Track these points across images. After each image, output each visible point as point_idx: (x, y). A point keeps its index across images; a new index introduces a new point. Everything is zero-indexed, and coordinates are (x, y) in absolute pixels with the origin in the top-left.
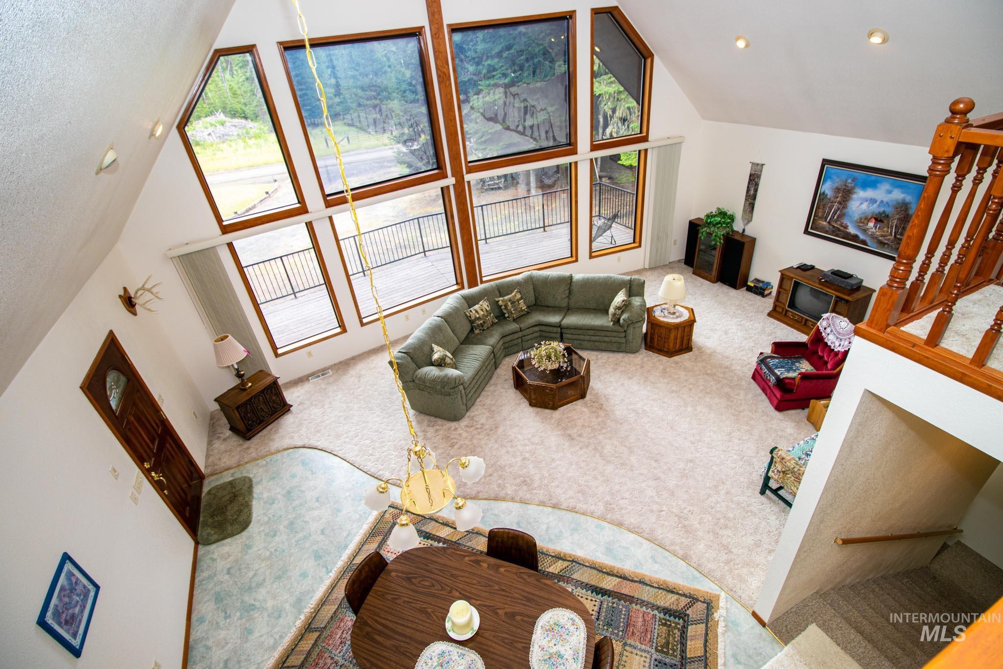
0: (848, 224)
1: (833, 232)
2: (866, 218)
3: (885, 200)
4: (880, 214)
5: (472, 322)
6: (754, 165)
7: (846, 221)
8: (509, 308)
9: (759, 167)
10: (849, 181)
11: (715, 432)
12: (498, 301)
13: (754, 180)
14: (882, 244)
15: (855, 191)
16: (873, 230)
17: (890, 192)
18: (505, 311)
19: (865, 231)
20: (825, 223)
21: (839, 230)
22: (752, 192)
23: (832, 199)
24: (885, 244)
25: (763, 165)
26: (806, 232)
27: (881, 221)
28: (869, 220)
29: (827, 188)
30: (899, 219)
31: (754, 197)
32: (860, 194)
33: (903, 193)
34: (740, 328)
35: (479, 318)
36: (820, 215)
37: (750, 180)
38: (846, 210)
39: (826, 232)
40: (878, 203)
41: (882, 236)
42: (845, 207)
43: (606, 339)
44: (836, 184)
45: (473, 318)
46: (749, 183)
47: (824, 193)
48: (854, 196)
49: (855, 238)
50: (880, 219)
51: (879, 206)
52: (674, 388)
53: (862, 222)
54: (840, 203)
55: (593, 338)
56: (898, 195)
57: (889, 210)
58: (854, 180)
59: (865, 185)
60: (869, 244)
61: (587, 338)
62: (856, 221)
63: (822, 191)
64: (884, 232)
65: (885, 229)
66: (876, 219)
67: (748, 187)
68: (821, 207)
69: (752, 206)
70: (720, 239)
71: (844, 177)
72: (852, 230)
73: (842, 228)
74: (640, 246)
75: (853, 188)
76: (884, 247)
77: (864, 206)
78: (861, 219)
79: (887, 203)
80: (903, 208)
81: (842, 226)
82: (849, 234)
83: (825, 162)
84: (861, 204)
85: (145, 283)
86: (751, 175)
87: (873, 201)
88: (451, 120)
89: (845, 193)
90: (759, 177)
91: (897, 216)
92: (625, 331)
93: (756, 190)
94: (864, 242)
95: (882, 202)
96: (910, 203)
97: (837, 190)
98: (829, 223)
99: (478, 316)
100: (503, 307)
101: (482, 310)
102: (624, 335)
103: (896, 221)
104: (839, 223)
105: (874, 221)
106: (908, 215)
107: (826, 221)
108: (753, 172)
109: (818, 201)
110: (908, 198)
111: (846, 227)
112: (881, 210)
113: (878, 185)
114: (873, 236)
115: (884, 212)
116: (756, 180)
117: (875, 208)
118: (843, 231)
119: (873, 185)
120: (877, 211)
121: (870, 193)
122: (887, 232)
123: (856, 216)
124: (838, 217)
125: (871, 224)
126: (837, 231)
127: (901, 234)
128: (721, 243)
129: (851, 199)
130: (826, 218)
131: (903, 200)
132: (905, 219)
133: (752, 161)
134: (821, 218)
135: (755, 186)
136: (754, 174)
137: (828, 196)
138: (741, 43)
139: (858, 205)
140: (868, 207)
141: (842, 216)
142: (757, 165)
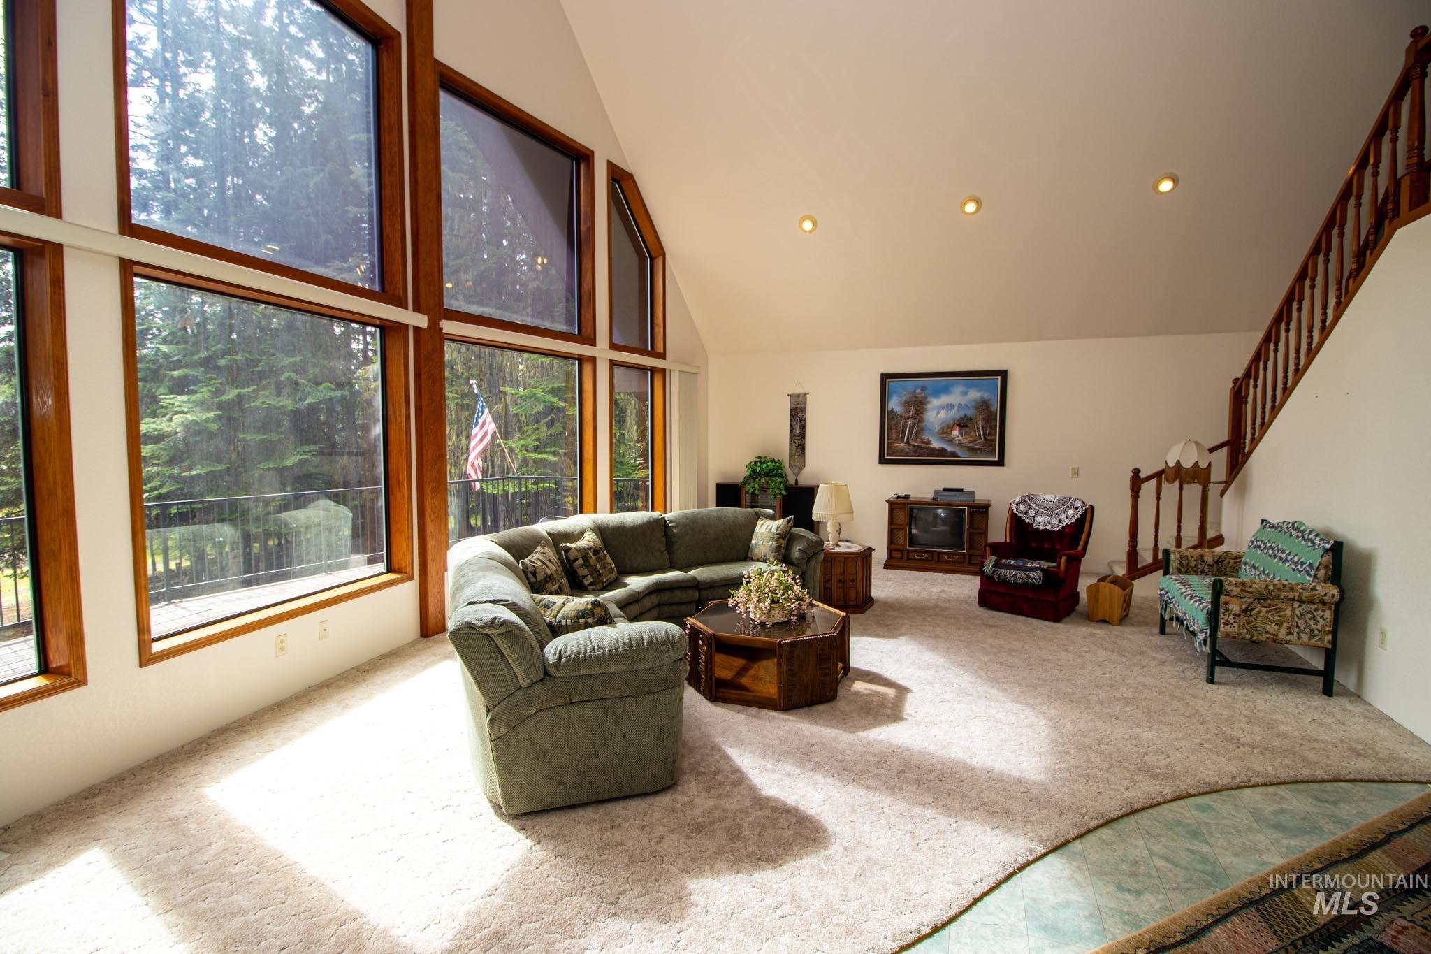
0: (930, 439)
1: (915, 452)
2: (948, 427)
3: (962, 402)
4: (962, 418)
6: (793, 397)
7: (926, 436)
8: (590, 562)
9: (801, 399)
10: (918, 391)
12: (570, 549)
13: (798, 415)
14: (973, 450)
15: (928, 400)
16: (960, 438)
17: (965, 393)
19: (951, 441)
20: (902, 445)
21: (921, 448)
22: (797, 431)
23: (904, 415)
24: (977, 449)
25: (805, 395)
26: (882, 461)
27: (966, 426)
28: (952, 429)
29: (894, 404)
30: (983, 419)
31: (803, 436)
32: (934, 402)
33: (979, 391)
36: (894, 436)
37: (792, 417)
38: (924, 424)
39: (907, 455)
40: (956, 407)
41: (971, 442)
42: (921, 420)
44: (904, 398)
46: (791, 420)
47: (892, 411)
48: (928, 406)
49: (942, 452)
50: (963, 423)
51: (958, 410)
53: (945, 431)
54: (914, 417)
56: (974, 395)
57: (970, 412)
58: (923, 389)
59: (937, 393)
60: (960, 455)
62: (938, 433)
63: (890, 409)
64: (971, 437)
65: (972, 433)
66: (958, 425)
67: (791, 425)
68: (894, 427)
69: (802, 448)
70: (781, 490)
71: (911, 388)
72: (936, 444)
73: (924, 445)
75: (925, 398)
76: (976, 453)
77: (943, 414)
78: (943, 429)
79: (966, 405)
80: (984, 406)
81: (924, 443)
82: (934, 449)
83: (885, 377)
84: (938, 413)
86: (791, 410)
87: (951, 406)
89: (917, 406)
90: (804, 410)
91: (981, 417)
93: (803, 427)
94: (953, 454)
95: (960, 405)
96: (990, 400)
97: (907, 404)
98: (907, 443)
103: (980, 422)
104: (918, 440)
105: (957, 427)
106: (991, 412)
107: (903, 442)
108: (794, 406)
109: (887, 420)
110: (986, 395)
111: (929, 443)
112: (962, 414)
113: (951, 389)
114: (961, 445)
115: (965, 415)
116: (800, 415)
117: (954, 414)
118: (927, 448)
119: (946, 390)
120: (957, 417)
121: (944, 399)
122: (977, 435)
123: (937, 428)
124: (916, 434)
125: (956, 432)
126: (918, 450)
127: (991, 435)
128: (781, 494)
129: (926, 410)
130: (902, 438)
131: (982, 398)
132: (990, 417)
133: (791, 392)
134: (896, 439)
135: (801, 421)
136: (796, 408)
137: (899, 413)
138: (807, 225)
139: (935, 415)
140: (947, 414)
141: (919, 432)
142: (799, 395)
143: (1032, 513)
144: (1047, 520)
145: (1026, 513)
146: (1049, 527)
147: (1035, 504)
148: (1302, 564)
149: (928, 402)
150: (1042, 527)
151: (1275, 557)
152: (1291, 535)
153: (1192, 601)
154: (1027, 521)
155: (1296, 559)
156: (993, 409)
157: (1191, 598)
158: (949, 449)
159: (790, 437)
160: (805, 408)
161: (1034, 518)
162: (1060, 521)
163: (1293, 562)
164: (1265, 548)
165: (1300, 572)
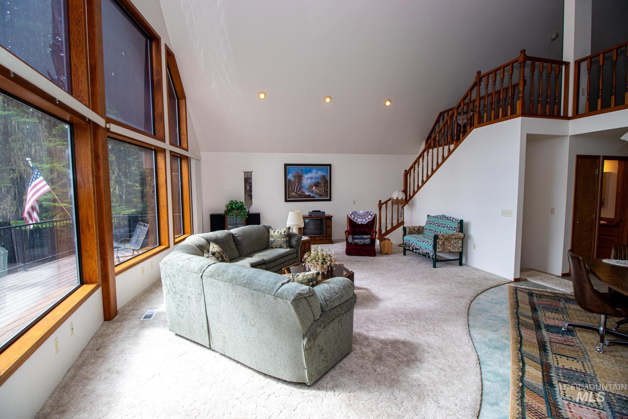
0: (305, 191)
2: (311, 186)
3: (316, 176)
4: (316, 183)
6: (246, 173)
7: (303, 190)
9: (249, 174)
10: (299, 171)
13: (248, 181)
14: (320, 195)
15: (304, 175)
16: (316, 190)
17: (317, 173)
19: (312, 192)
20: (294, 194)
21: (301, 195)
22: (248, 188)
23: (294, 181)
24: (322, 195)
25: (251, 172)
26: (286, 201)
28: (313, 187)
29: (290, 177)
31: (251, 191)
32: (306, 176)
33: (322, 172)
36: (291, 190)
37: (245, 182)
39: (296, 198)
41: (320, 192)
42: (301, 184)
44: (294, 174)
46: (245, 183)
47: (289, 179)
48: (304, 178)
49: (309, 196)
50: (317, 185)
51: (315, 179)
53: (310, 188)
54: (298, 182)
56: (320, 173)
57: (319, 180)
58: (301, 171)
59: (307, 172)
60: (316, 197)
62: (307, 189)
63: (288, 179)
65: (320, 189)
66: (315, 185)
67: (245, 186)
68: (290, 186)
69: (251, 196)
71: (296, 170)
72: (307, 193)
73: (303, 194)
75: (302, 174)
77: (309, 181)
78: (309, 187)
79: (317, 178)
80: (324, 178)
82: (306, 195)
83: (286, 165)
84: (307, 180)
86: (245, 179)
87: (312, 178)
89: (299, 177)
90: (251, 179)
91: (323, 182)
93: (251, 187)
94: (314, 197)
95: (315, 177)
96: (325, 176)
97: (295, 177)
98: (296, 193)
103: (323, 184)
104: (300, 191)
107: (294, 192)
108: (246, 177)
109: (287, 184)
110: (324, 174)
111: (304, 193)
112: (316, 181)
113: (312, 171)
114: (316, 193)
116: (249, 181)
117: (313, 181)
118: (303, 195)
119: (310, 171)
121: (309, 175)
122: (322, 189)
123: (307, 186)
124: (299, 189)
125: (314, 188)
126: (300, 196)
127: (326, 189)
128: (245, 218)
129: (303, 179)
130: (294, 191)
131: (323, 175)
132: (326, 182)
133: (244, 171)
134: (291, 192)
135: (249, 184)
136: (247, 178)
137: (292, 181)
139: (306, 181)
140: (311, 181)
141: (301, 188)
142: (248, 172)
143: (356, 218)
144: (361, 220)
145: (354, 218)
146: (363, 223)
147: (357, 214)
148: (452, 227)
149: (303, 176)
150: (360, 223)
151: (439, 226)
152: (443, 219)
153: (424, 243)
154: (355, 221)
155: (449, 226)
156: (327, 179)
157: (423, 242)
158: (312, 195)
159: (245, 191)
160: (251, 178)
161: (357, 220)
162: (366, 220)
163: (448, 227)
164: (434, 224)
165: (451, 230)
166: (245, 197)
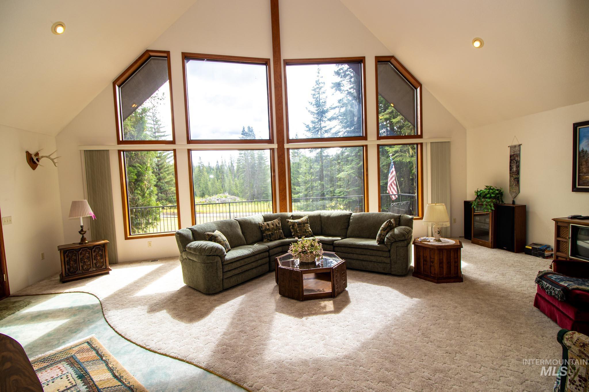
5: (262, 232)
6: (511, 147)
8: (295, 228)
9: (517, 148)
11: (482, 347)
12: (288, 222)
18: (292, 230)
22: (515, 169)
25: (520, 145)
26: (576, 190)
31: (518, 172)
34: (518, 273)
35: (268, 230)
37: (511, 160)
43: (372, 258)
45: (264, 228)
46: (510, 162)
47: (584, 151)
52: (436, 304)
55: (361, 257)
61: (355, 256)
63: (581, 149)
67: (510, 166)
68: (584, 163)
69: (517, 180)
70: (491, 206)
74: (422, 218)
83: (577, 126)
85: (50, 155)
86: (511, 156)
88: (279, 110)
90: (519, 155)
92: (389, 251)
93: (518, 167)
99: (268, 227)
100: (291, 227)
101: (273, 224)
102: (387, 254)
108: (513, 154)
116: (516, 159)
128: (492, 210)
133: (510, 145)
135: (517, 163)
136: (514, 155)
138: (477, 44)
142: (515, 146)
159: (510, 173)
160: (520, 154)
166: (510, 181)
